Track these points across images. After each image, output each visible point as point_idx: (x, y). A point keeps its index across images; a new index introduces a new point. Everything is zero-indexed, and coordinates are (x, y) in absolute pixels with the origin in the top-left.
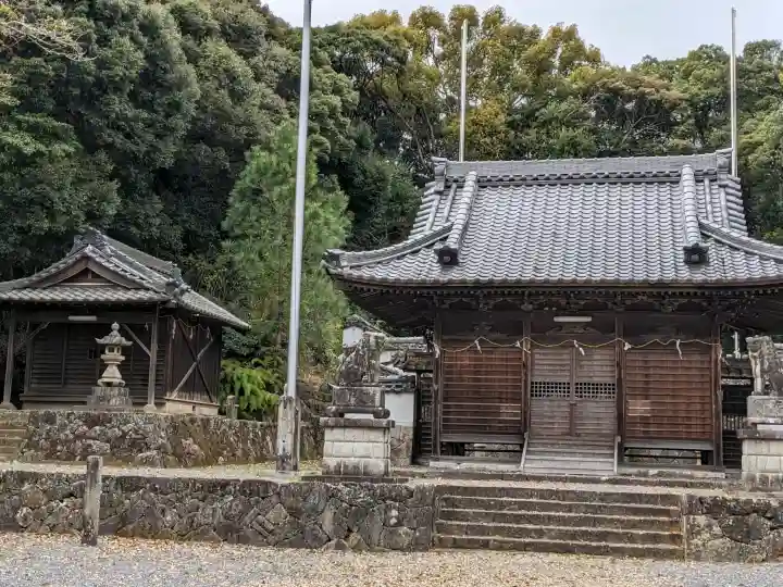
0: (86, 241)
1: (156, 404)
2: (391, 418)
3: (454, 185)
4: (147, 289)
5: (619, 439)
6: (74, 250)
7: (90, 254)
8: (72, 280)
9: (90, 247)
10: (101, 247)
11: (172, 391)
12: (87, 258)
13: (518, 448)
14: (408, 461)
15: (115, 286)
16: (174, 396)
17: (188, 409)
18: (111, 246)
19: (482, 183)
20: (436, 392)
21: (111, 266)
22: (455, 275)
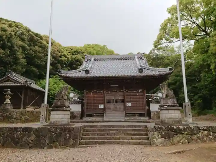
0: (9, 73)
1: (23, 108)
2: (70, 108)
3: (89, 60)
4: (21, 83)
5: (125, 112)
6: (6, 75)
7: (10, 76)
8: (5, 82)
9: (9, 75)
10: (12, 74)
11: (28, 106)
12: (9, 77)
13: (103, 114)
14: (80, 119)
15: (15, 83)
16: (29, 107)
17: (33, 110)
18: (14, 74)
19: (95, 60)
20: (85, 102)
21: (14, 79)
22: (89, 75)
